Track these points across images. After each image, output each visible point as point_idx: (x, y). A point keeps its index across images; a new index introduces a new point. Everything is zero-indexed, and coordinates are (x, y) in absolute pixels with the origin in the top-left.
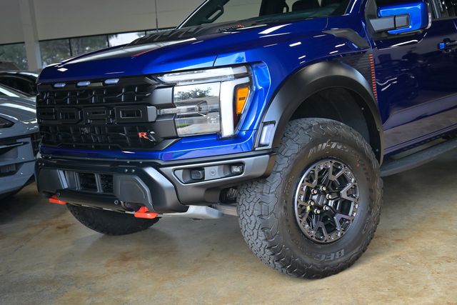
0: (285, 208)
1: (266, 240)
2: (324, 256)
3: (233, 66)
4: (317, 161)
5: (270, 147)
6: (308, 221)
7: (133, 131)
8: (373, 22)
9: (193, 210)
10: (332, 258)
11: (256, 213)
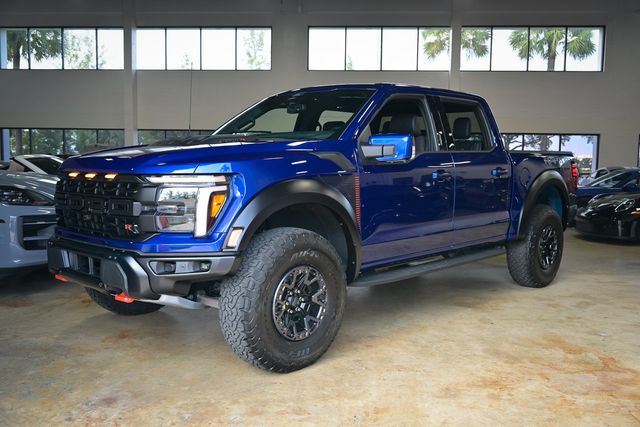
0: (265, 304)
1: (244, 332)
2: (291, 353)
3: (215, 175)
4: (297, 266)
5: (236, 249)
6: (283, 319)
7: (122, 223)
8: (364, 148)
9: (164, 299)
10: (299, 354)
11: (239, 306)
